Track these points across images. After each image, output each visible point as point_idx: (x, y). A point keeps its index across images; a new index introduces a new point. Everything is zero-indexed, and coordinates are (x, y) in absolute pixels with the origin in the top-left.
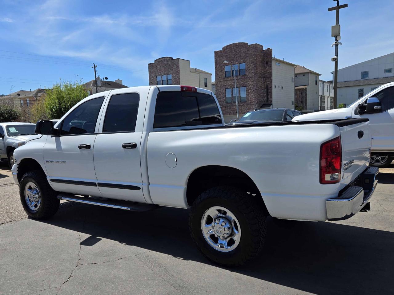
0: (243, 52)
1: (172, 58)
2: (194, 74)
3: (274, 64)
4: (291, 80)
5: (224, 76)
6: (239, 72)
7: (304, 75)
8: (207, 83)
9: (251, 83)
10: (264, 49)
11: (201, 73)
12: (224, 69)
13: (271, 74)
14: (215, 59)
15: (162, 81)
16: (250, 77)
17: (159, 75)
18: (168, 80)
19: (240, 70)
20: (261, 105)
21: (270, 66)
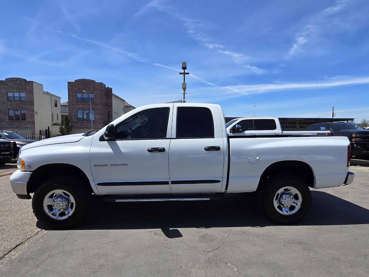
0: (92, 86)
1: (26, 80)
2: (46, 95)
3: (113, 97)
4: (122, 109)
5: (76, 101)
6: (88, 100)
7: (128, 108)
8: (57, 104)
9: (97, 108)
10: (106, 87)
11: (52, 95)
12: (76, 96)
13: (111, 104)
14: (68, 87)
15: (14, 97)
16: (97, 104)
17: (10, 92)
18: (20, 97)
19: (83, 98)
20: (105, 124)
21: (111, 99)
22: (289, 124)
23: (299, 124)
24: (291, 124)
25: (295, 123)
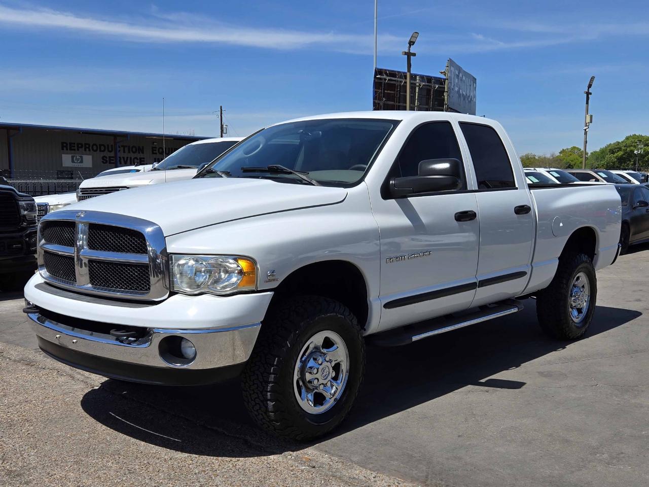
22: (124, 152)
23: (153, 153)
24: (129, 152)
25: (141, 150)
